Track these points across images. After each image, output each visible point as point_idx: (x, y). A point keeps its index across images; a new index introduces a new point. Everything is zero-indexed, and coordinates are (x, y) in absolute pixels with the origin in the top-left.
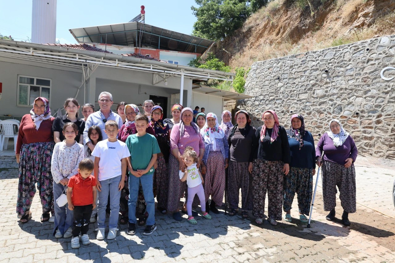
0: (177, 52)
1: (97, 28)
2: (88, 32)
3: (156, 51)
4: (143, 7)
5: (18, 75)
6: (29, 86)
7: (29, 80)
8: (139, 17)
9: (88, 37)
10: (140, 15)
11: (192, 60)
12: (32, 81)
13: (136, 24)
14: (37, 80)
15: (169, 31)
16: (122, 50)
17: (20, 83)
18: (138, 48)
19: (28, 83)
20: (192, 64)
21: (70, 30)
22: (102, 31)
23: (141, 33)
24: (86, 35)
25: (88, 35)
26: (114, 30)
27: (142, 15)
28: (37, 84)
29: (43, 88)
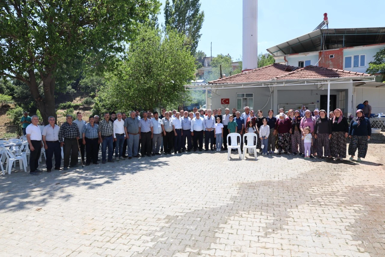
0: (362, 46)
1: (287, 43)
2: (280, 47)
3: (340, 50)
4: (326, 15)
5: (236, 93)
6: (242, 98)
7: (242, 95)
8: (323, 24)
9: (281, 51)
10: (324, 21)
11: (379, 51)
12: (243, 95)
13: (320, 30)
14: (246, 94)
15: (352, 29)
16: (308, 55)
17: (238, 97)
18: (322, 51)
19: (241, 97)
20: (378, 55)
21: (267, 50)
22: (290, 44)
23: (325, 36)
24: (279, 49)
25: (281, 49)
26: (301, 41)
27: (325, 21)
28: (246, 97)
29: (249, 99)
